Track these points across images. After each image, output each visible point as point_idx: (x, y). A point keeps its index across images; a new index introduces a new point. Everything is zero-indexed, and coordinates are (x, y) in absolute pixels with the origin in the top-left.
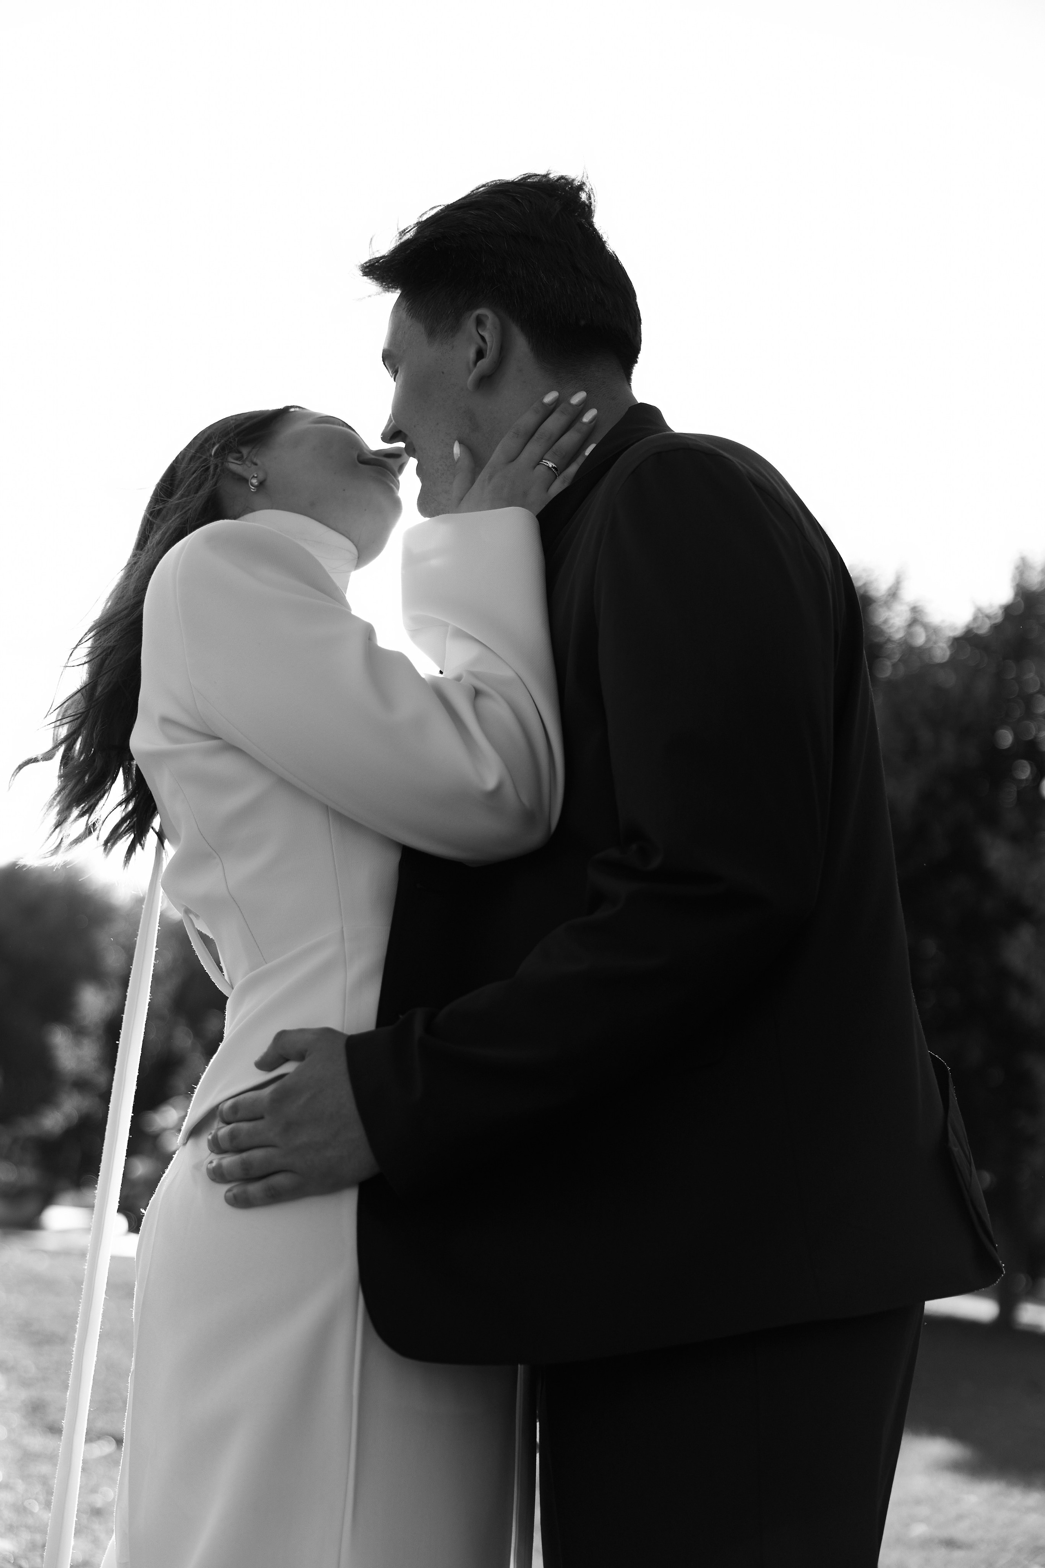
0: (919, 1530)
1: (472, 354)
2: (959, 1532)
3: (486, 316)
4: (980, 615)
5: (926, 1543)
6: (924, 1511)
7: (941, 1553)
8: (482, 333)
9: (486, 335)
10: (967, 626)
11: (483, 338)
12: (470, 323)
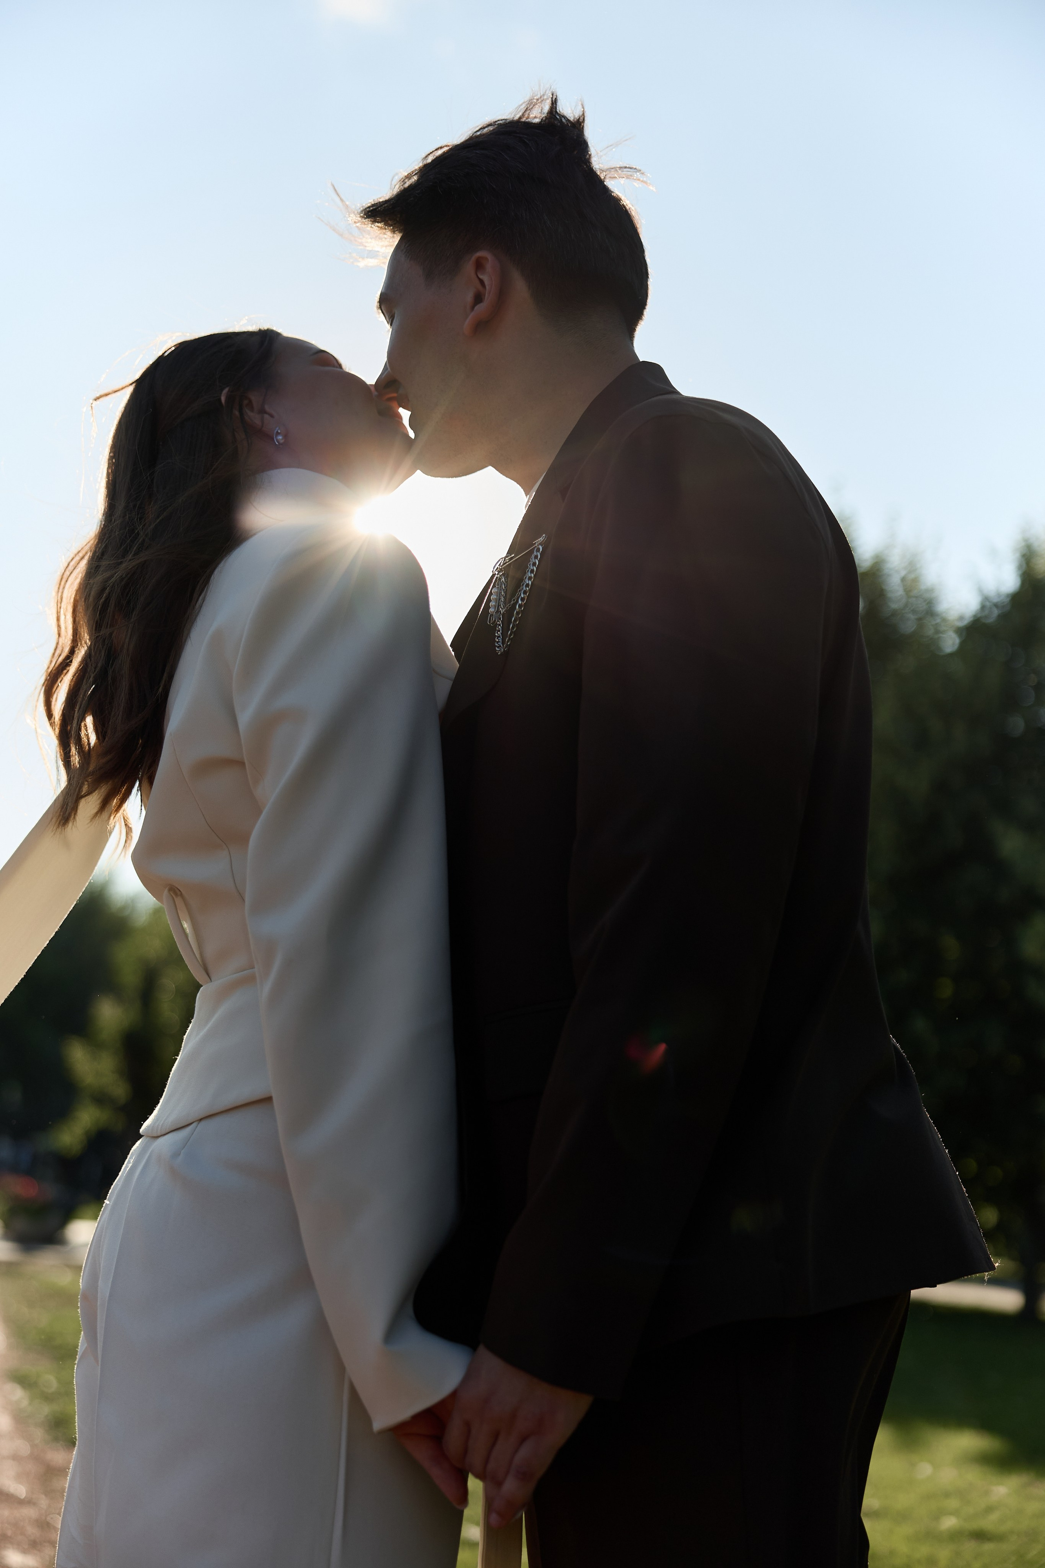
0: (949, 1523)
1: (469, 297)
2: (989, 1523)
3: (486, 259)
4: (988, 604)
5: (955, 1536)
6: (953, 1503)
7: (970, 1547)
8: (481, 277)
9: (485, 278)
10: (975, 616)
11: (482, 282)
12: (469, 267)
